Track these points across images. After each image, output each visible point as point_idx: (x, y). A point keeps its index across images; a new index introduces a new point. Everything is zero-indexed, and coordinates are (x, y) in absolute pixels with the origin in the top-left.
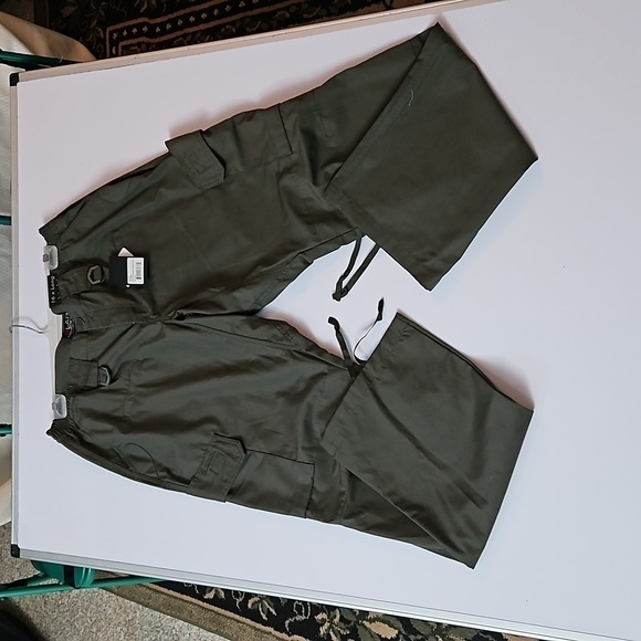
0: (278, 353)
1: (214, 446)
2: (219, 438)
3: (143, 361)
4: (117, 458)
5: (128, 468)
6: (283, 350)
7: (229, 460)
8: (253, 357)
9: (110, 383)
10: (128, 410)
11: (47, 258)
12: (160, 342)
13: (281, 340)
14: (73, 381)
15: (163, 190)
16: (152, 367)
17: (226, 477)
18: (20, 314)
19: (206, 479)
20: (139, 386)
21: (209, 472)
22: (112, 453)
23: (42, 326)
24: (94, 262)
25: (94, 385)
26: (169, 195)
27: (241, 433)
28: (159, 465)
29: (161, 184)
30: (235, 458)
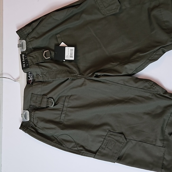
0: (147, 95)
1: (109, 137)
2: (111, 133)
3: (71, 96)
4: (56, 140)
5: (62, 145)
6: (151, 93)
7: (118, 143)
8: (132, 96)
9: (54, 106)
10: (63, 118)
11: (20, 46)
12: (83, 87)
13: (149, 88)
14: (33, 104)
15: (84, 15)
16: (76, 99)
17: (116, 151)
18: (4, 72)
19: (105, 152)
20: (69, 107)
21: (106, 149)
22: (53, 138)
23: (15, 78)
24: (46, 48)
25: (45, 106)
26: (86, 17)
27: (123, 131)
28: (78, 144)
29: (82, 12)
30: (121, 143)
